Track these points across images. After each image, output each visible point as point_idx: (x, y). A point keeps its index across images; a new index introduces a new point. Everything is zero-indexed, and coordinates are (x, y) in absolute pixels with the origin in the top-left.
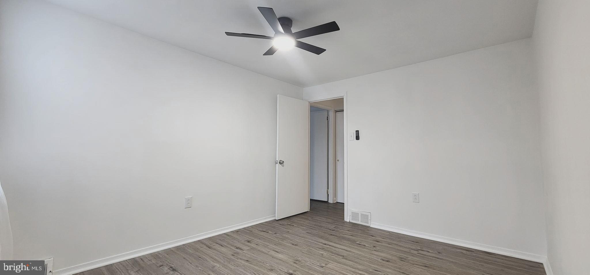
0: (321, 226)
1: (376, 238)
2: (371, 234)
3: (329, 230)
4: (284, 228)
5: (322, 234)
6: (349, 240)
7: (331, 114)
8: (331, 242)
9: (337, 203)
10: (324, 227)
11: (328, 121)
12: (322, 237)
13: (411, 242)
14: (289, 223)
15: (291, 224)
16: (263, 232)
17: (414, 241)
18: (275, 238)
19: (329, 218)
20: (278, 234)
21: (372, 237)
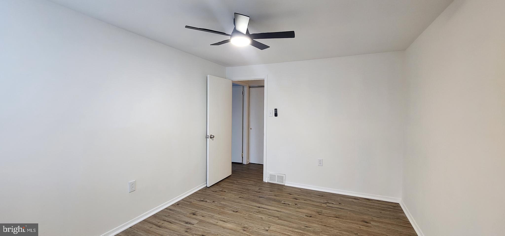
0: (248, 190)
1: (293, 196)
2: (288, 193)
3: (256, 193)
4: (218, 195)
5: (252, 197)
6: (275, 200)
7: (246, 89)
8: (263, 204)
9: (251, 164)
10: (251, 190)
11: (243, 95)
12: (254, 201)
13: (317, 196)
14: (221, 189)
15: (222, 190)
16: (202, 202)
17: (320, 195)
18: (215, 206)
19: (250, 180)
20: (216, 203)
21: (290, 195)
